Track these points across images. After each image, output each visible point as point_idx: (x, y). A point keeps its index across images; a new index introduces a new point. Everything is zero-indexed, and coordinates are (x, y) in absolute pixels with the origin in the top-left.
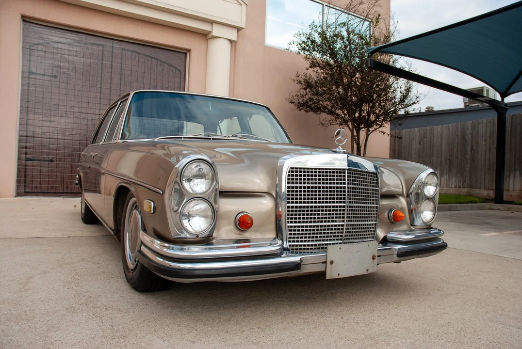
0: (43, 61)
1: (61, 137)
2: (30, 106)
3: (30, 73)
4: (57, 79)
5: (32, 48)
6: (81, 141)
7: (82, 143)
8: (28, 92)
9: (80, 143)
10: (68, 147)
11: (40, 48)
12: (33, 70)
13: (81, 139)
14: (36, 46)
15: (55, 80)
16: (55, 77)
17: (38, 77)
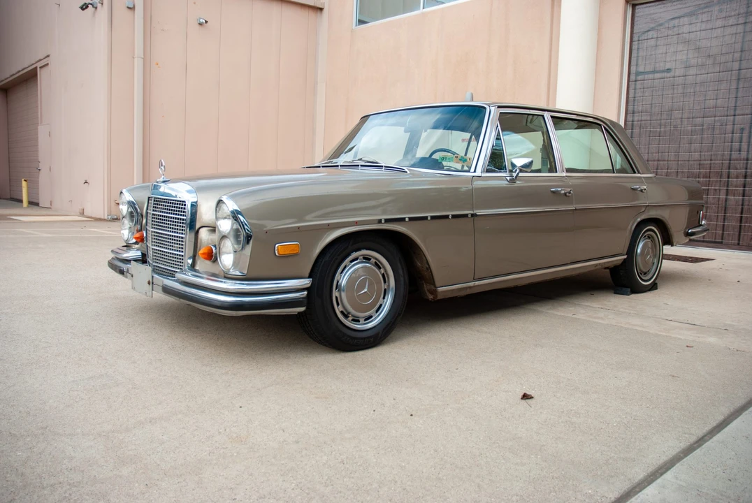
0: (653, 53)
1: (672, 158)
2: (636, 119)
3: (638, 73)
4: (672, 74)
5: (641, 39)
6: (702, 162)
7: (703, 164)
8: (634, 100)
9: (700, 164)
10: (683, 172)
11: (651, 34)
12: (641, 69)
13: (703, 158)
14: (646, 34)
15: (668, 75)
16: (669, 70)
17: (647, 77)
